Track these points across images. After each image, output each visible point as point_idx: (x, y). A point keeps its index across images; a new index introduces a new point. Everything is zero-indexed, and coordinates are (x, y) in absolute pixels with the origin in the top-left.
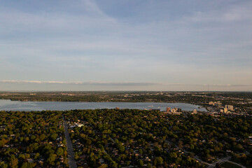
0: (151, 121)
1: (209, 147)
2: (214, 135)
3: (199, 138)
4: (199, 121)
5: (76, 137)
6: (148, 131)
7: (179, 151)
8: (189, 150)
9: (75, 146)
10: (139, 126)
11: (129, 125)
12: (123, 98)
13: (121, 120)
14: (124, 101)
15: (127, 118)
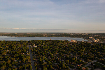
0: (65, 45)
1: (89, 56)
2: (91, 51)
3: (84, 52)
4: (84, 45)
5: (34, 51)
6: (63, 49)
7: (76, 58)
8: (80, 57)
9: (33, 55)
10: (60, 47)
11: (55, 47)
12: (53, 35)
13: (52, 45)
14: (53, 37)
15: (55, 44)
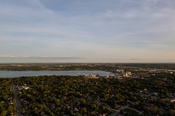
0: (79, 84)
1: (117, 99)
2: (120, 91)
3: (110, 94)
4: (110, 83)
5: (23, 96)
6: (77, 90)
7: (97, 103)
8: (104, 102)
9: (22, 103)
10: (70, 87)
11: (63, 87)
12: (59, 67)
13: (57, 83)
14: (60, 70)
15: (62, 82)
